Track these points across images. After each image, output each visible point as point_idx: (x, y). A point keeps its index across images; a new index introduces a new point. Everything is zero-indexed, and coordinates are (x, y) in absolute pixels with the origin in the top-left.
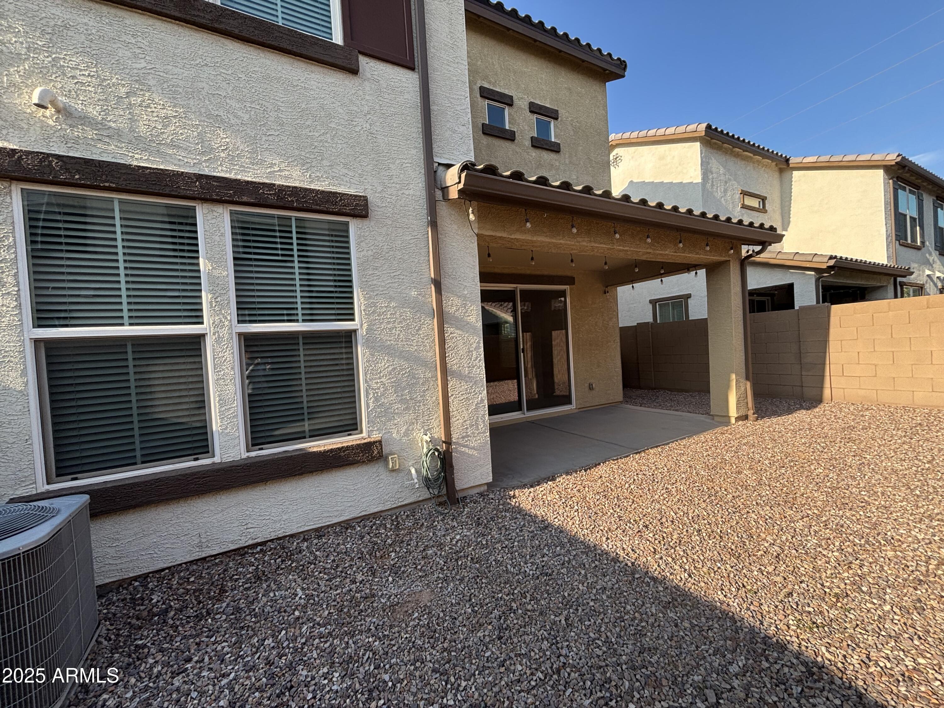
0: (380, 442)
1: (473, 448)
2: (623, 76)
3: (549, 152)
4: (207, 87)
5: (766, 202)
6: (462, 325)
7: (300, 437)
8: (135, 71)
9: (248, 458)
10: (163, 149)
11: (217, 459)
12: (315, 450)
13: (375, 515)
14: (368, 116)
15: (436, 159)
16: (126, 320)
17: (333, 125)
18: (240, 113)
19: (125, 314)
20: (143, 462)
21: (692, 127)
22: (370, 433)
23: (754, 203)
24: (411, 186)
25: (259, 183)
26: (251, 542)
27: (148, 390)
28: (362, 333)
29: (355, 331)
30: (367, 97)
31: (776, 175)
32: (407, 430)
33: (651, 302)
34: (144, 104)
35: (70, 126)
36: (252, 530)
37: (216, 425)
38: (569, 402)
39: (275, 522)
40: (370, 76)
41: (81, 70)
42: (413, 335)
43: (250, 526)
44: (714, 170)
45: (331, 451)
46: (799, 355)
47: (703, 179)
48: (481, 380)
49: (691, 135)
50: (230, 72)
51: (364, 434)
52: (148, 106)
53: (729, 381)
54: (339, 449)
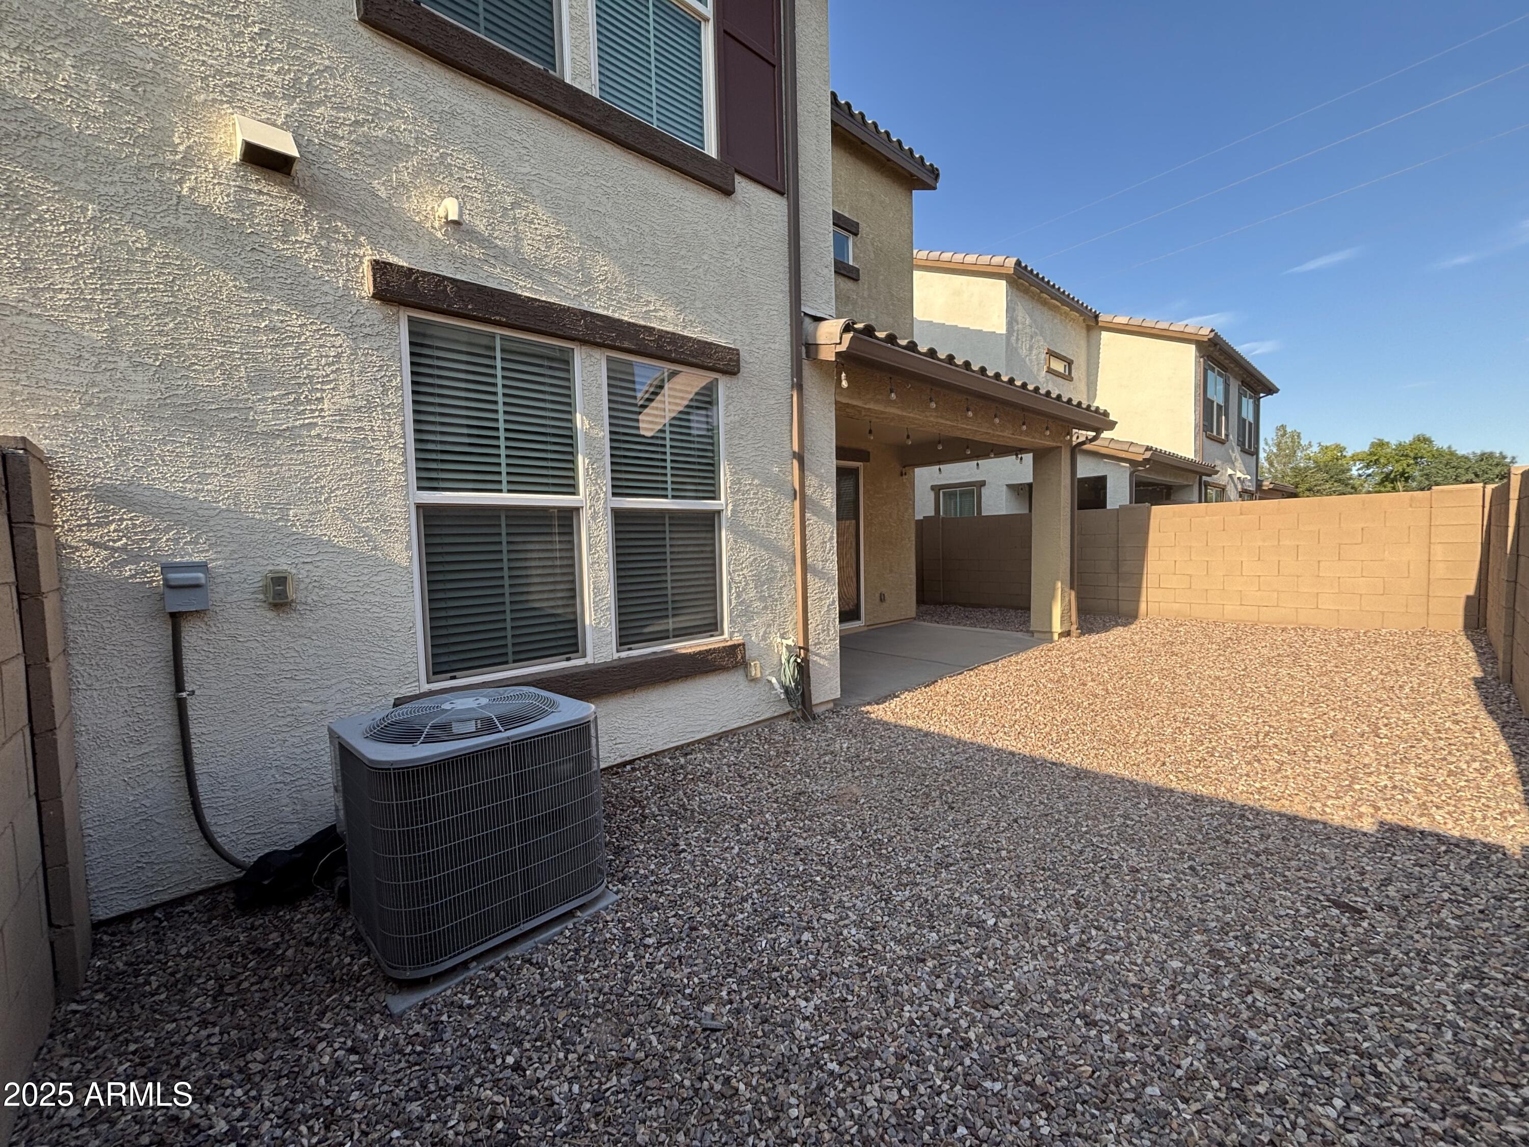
0: (744, 645)
1: (824, 657)
2: (935, 188)
3: (846, 280)
4: (588, 202)
5: (1073, 367)
6: (819, 511)
7: (663, 636)
8: (520, 177)
9: (620, 659)
10: (546, 276)
11: (589, 660)
12: (684, 651)
13: (733, 732)
14: (739, 249)
15: (804, 309)
16: (504, 486)
17: (705, 257)
18: (618, 236)
19: (504, 478)
20: (515, 661)
21: (998, 260)
22: (731, 634)
23: (1059, 366)
24: (777, 339)
25: (640, 326)
26: (619, 760)
27: (524, 573)
28: (727, 514)
29: (719, 512)
30: (739, 225)
31: (1084, 331)
32: (765, 632)
33: (933, 488)
34: (528, 219)
35: (458, 241)
36: (620, 746)
37: (589, 618)
38: (858, 618)
39: (642, 737)
40: (741, 199)
41: (468, 171)
42: (773, 520)
43: (618, 741)
44: (1020, 318)
45: (700, 653)
46: (1117, 564)
47: (1008, 330)
48: (834, 577)
49: (996, 270)
50: (609, 185)
51: (726, 636)
52: (532, 222)
53: (1054, 589)
54: (707, 651)
